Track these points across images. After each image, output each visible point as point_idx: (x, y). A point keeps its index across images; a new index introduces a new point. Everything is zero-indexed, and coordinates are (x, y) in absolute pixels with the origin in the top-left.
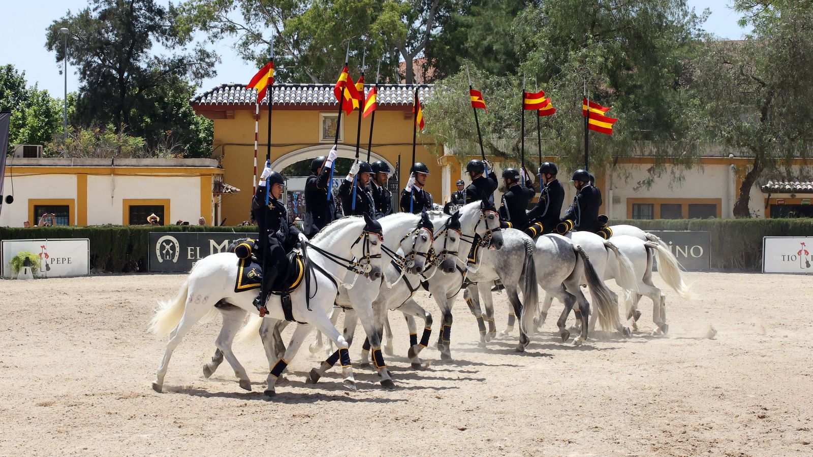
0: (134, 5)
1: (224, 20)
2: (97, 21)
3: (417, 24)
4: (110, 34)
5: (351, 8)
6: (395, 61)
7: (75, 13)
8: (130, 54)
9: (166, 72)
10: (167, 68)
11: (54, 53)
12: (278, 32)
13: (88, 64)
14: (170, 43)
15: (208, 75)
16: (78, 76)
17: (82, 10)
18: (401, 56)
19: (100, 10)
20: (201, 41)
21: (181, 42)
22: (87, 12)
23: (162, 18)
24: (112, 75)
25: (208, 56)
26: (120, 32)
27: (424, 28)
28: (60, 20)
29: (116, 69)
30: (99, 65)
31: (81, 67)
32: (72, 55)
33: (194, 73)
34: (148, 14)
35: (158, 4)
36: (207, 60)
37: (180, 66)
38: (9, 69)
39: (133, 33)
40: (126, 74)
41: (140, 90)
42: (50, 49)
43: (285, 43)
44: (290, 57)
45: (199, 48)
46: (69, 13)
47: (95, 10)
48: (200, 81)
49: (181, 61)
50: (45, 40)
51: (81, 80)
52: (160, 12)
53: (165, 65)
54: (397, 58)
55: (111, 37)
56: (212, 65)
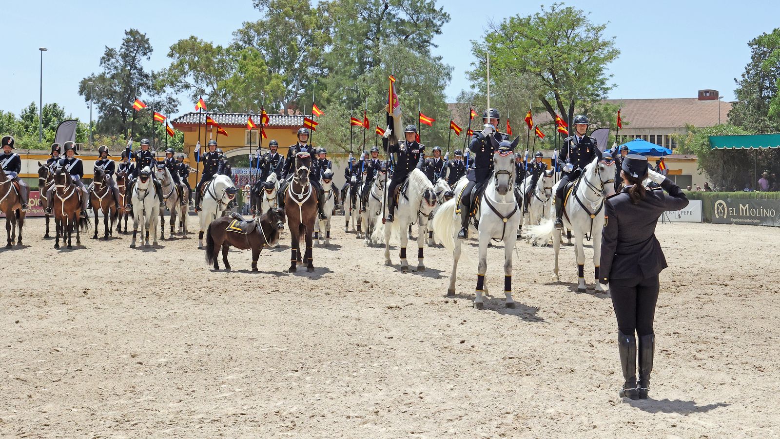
0: (131, 72)
1: (183, 81)
2: (109, 80)
3: (290, 87)
4: (117, 87)
5: (255, 76)
6: (278, 107)
7: (97, 75)
8: (129, 99)
9: (149, 109)
10: (150, 107)
11: (83, 97)
12: (214, 89)
13: (104, 104)
14: (151, 93)
15: (173, 111)
16: (98, 110)
17: (101, 73)
18: (282, 105)
19: (111, 73)
20: (170, 93)
21: (158, 93)
22: (104, 74)
23: (147, 79)
24: (117, 110)
25: (174, 101)
26: (123, 86)
27: (294, 90)
28: (87, 78)
29: (120, 107)
30: (110, 104)
31: (100, 105)
32: (94, 98)
33: (166, 110)
34: (139, 77)
35: (145, 72)
36: (173, 103)
37: (158, 106)
38: (55, 105)
39: (131, 87)
40: (126, 110)
41: (134, 119)
42: (81, 94)
43: (218, 95)
44: (220, 103)
45: (168, 97)
46: (93, 74)
47: (108, 73)
48: (169, 115)
49: (158, 103)
50: (78, 89)
51: (99, 112)
52: (146, 76)
53: (148, 106)
54: (279, 104)
55: (118, 89)
56: (176, 106)
